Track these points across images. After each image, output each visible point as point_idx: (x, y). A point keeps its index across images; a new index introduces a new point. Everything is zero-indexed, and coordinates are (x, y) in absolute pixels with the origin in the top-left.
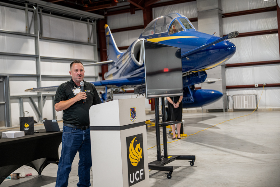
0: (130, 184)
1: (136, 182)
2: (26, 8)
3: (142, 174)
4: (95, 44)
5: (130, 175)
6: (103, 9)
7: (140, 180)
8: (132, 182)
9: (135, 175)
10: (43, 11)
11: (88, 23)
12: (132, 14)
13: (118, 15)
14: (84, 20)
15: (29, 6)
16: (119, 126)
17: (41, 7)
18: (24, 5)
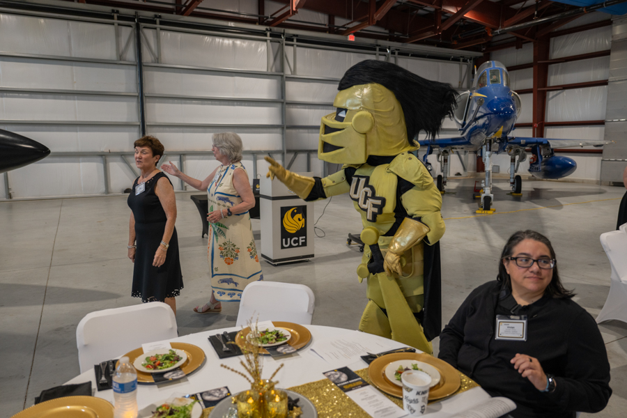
0: (283, 247)
1: (291, 246)
2: (377, 52)
3: (301, 241)
5: (284, 240)
6: (480, 45)
7: (298, 246)
8: (285, 245)
9: (291, 241)
10: (399, 54)
11: (461, 62)
12: (517, 48)
13: (505, 50)
14: (456, 59)
15: (380, 50)
16: (271, 196)
17: (397, 50)
18: (375, 50)
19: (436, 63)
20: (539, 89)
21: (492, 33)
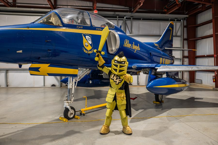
2: (118, 18)
4: (181, 36)
10: (133, 19)
11: (176, 21)
14: (172, 20)
17: (131, 17)
18: (116, 17)
19: (159, 23)
20: (216, 33)
21: (178, 2)
